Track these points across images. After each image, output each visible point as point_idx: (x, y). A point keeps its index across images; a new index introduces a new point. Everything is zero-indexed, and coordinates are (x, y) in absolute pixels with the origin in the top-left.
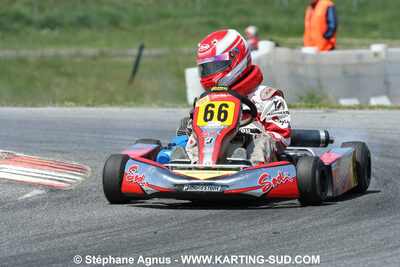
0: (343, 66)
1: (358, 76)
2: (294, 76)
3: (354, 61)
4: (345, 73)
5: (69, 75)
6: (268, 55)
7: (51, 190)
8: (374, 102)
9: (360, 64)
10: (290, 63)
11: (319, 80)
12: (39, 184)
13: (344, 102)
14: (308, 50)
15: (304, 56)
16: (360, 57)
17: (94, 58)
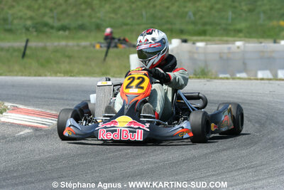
0: (220, 53)
1: (228, 59)
2: (192, 59)
3: (226, 51)
4: (221, 58)
5: (69, 57)
6: (177, 47)
7: (36, 130)
8: (238, 75)
9: (229, 53)
10: (190, 52)
11: (206, 62)
12: (29, 126)
13: (221, 76)
14: (200, 44)
15: (198, 48)
16: (229, 48)
17: (85, 47)
